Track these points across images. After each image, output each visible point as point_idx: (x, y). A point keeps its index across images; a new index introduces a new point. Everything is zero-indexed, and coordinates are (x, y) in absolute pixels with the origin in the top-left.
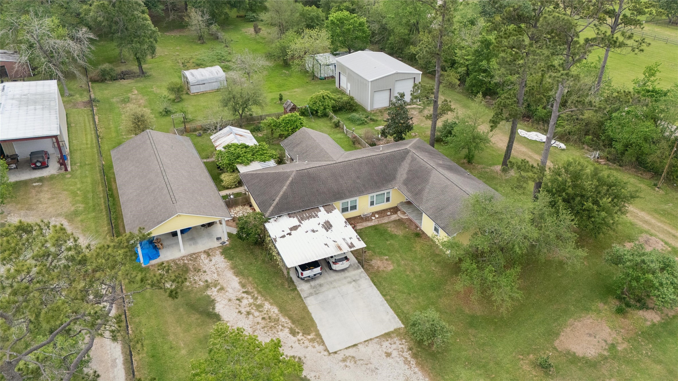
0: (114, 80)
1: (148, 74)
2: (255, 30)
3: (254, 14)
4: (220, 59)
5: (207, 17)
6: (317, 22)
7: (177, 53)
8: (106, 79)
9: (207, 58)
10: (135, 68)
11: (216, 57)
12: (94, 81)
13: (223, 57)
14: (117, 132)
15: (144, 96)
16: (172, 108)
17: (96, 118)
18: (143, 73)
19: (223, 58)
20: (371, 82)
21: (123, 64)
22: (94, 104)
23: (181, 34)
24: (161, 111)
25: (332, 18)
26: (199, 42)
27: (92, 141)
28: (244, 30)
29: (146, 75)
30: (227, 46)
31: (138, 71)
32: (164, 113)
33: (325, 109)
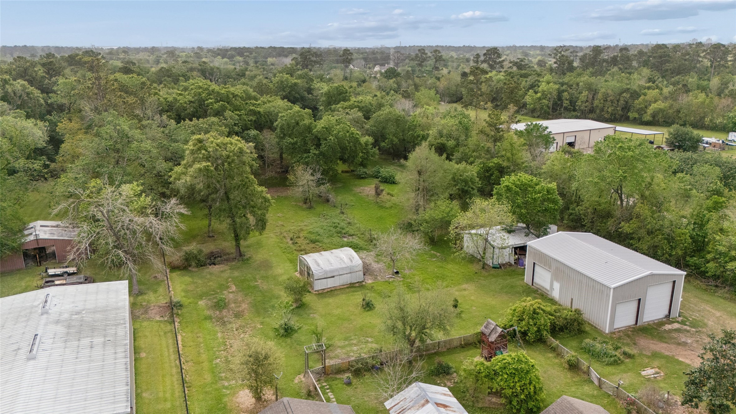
0: (202, 266)
1: (247, 256)
2: (376, 192)
3: (365, 170)
4: (340, 232)
5: (319, 175)
6: (472, 186)
7: (280, 223)
8: (190, 266)
9: (322, 231)
10: (228, 245)
11: (334, 230)
12: (174, 268)
13: (343, 229)
14: (213, 371)
15: (246, 295)
16: (294, 322)
17: (179, 338)
18: (241, 255)
19: (344, 231)
20: (614, 289)
21: (210, 239)
22: (175, 311)
23: (279, 194)
24: (277, 326)
25: (507, 183)
26: (305, 206)
27: (173, 394)
28: (357, 190)
29: (245, 258)
30: (343, 213)
31: (233, 251)
32: (282, 331)
33: (539, 330)
